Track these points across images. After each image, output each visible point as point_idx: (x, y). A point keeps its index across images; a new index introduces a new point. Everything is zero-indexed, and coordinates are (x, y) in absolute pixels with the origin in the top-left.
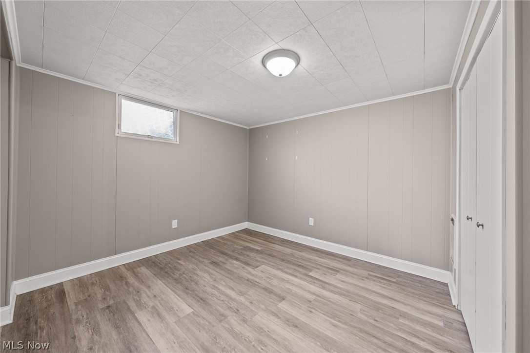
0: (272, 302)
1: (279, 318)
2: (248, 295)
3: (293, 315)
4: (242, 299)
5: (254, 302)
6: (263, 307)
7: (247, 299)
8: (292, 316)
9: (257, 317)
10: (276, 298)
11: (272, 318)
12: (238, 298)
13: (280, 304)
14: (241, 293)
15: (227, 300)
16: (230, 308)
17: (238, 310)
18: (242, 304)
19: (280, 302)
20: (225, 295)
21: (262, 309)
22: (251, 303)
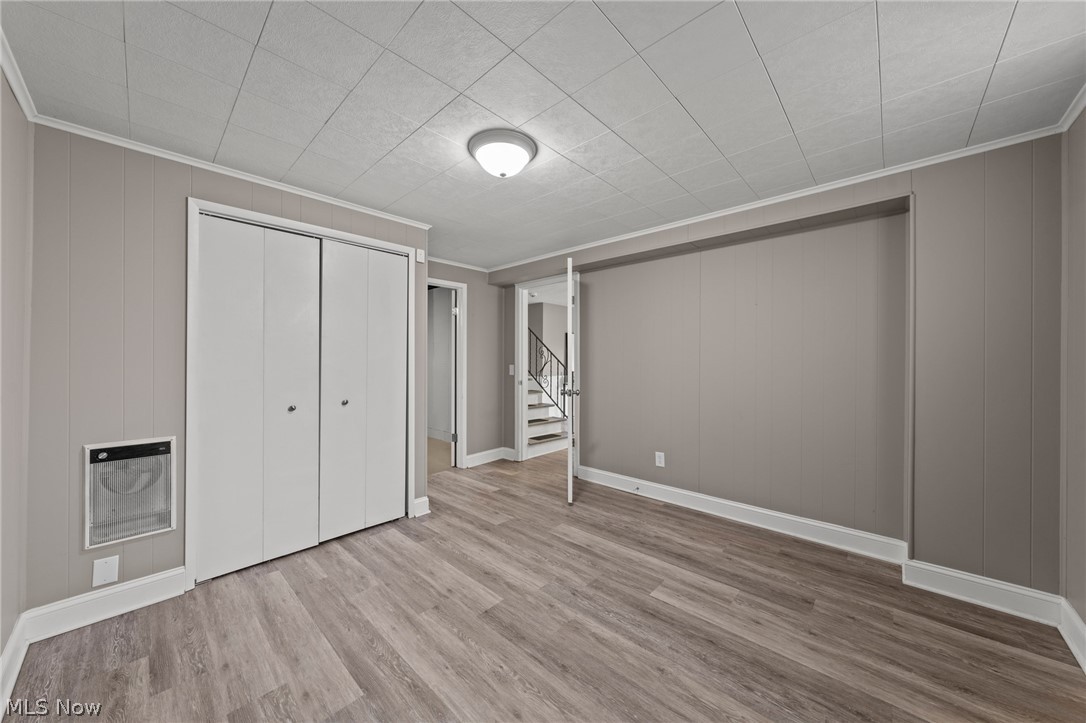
0: (511, 606)
1: (508, 584)
2: (559, 622)
3: (482, 586)
4: (571, 613)
5: (547, 608)
6: (530, 599)
7: (561, 613)
8: (485, 585)
9: (541, 584)
10: (501, 615)
11: (518, 583)
12: (580, 616)
13: (498, 602)
14: (575, 627)
15: (600, 613)
16: (590, 598)
17: (574, 594)
18: (569, 605)
19: (495, 607)
20: (609, 623)
21: (530, 594)
22: (552, 606)
